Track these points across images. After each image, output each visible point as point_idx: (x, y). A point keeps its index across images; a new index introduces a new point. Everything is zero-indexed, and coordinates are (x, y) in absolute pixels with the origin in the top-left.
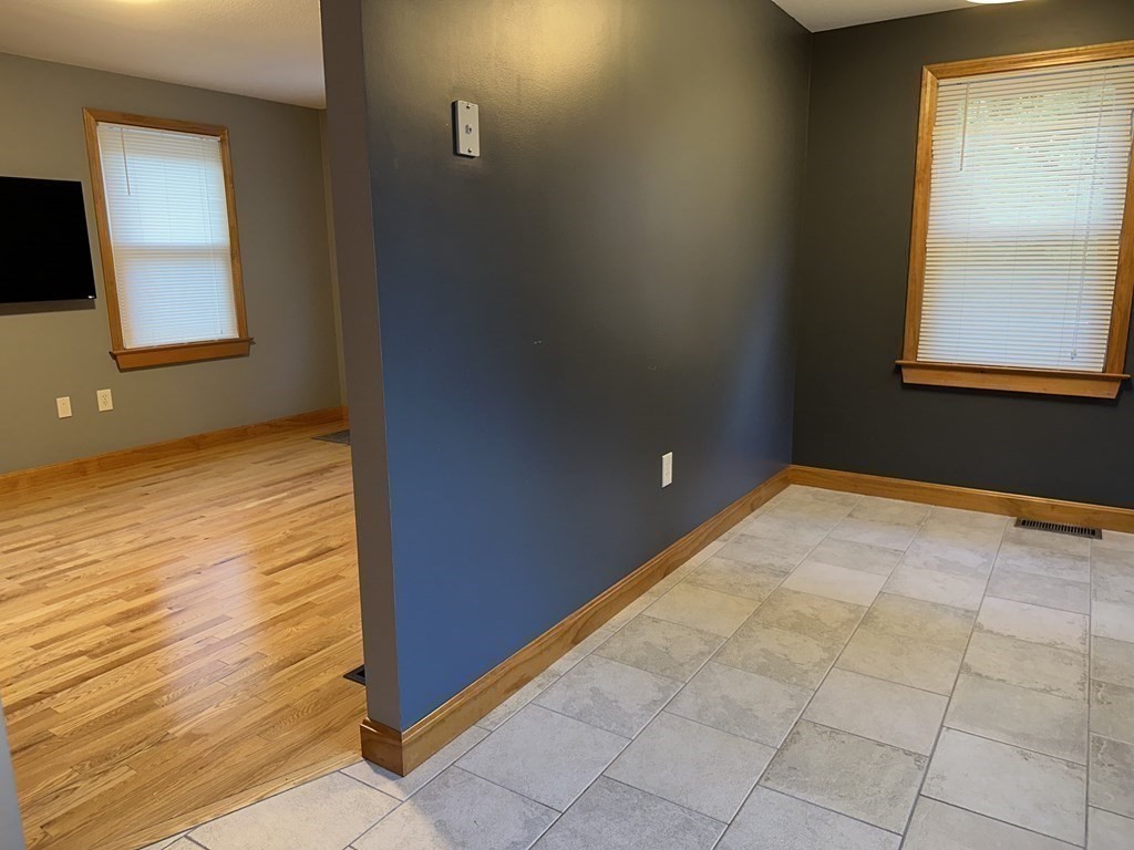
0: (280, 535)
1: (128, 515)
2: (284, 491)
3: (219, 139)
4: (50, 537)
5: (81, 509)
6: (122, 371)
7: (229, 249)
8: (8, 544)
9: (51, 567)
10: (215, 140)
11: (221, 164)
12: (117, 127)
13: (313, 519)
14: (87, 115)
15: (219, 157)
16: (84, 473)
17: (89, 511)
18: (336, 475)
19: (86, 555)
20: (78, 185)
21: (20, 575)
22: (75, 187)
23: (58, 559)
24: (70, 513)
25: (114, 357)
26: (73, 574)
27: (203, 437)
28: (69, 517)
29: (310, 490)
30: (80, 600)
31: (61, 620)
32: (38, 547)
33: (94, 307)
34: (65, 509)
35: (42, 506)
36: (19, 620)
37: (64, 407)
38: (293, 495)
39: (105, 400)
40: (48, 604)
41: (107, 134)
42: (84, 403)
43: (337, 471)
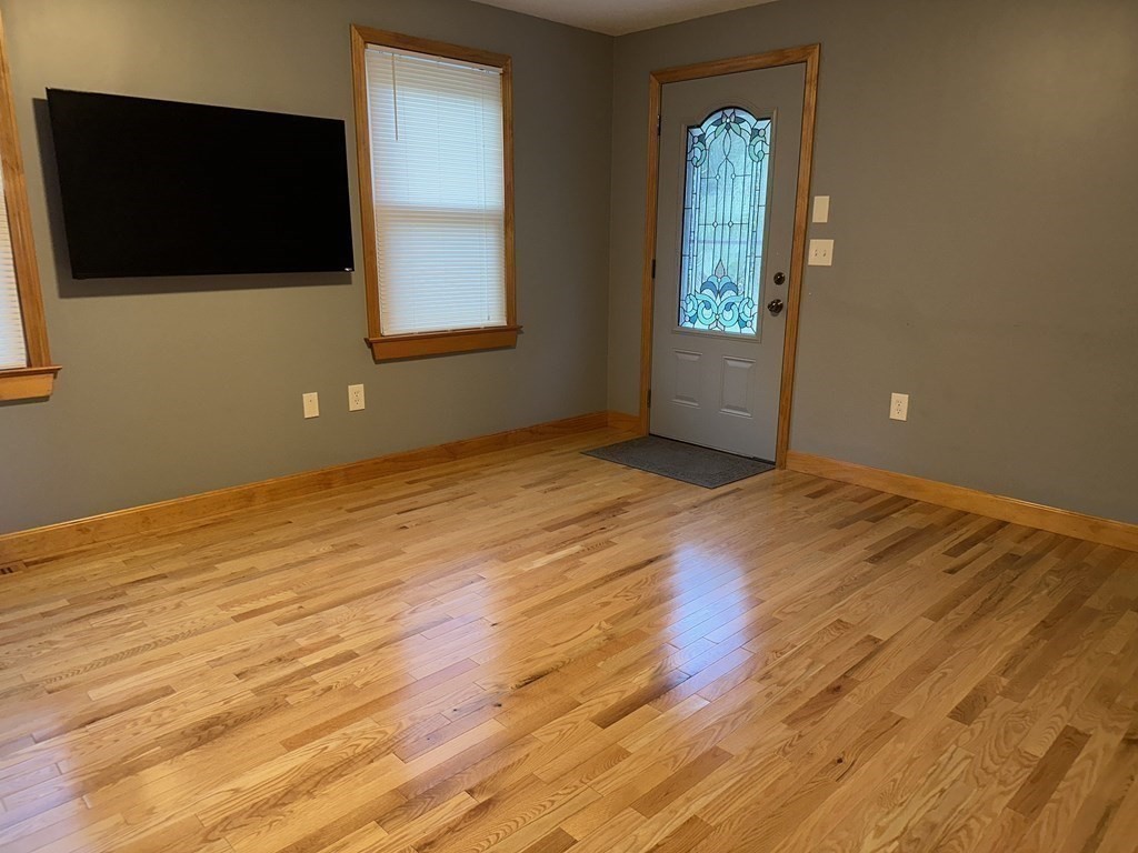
0: (594, 632)
1: (387, 563)
2: (574, 541)
3: (501, 70)
4: (290, 595)
5: (325, 547)
6: (377, 362)
7: (502, 213)
8: (239, 602)
9: (292, 658)
10: (495, 73)
11: (501, 104)
12: (388, 52)
13: (632, 604)
14: (355, 34)
15: (500, 94)
16: (329, 485)
17: (337, 551)
18: (632, 521)
19: (336, 640)
20: (341, 123)
21: (254, 670)
22: (338, 126)
23: (303, 642)
24: (314, 552)
25: (370, 344)
26: (323, 679)
27: (460, 444)
28: (313, 559)
29: (609, 543)
30: (333, 742)
31: (309, 793)
32: (276, 613)
33: (349, 282)
34: (308, 543)
35: (281, 535)
36: (249, 780)
37: (311, 405)
38: (590, 550)
39: (356, 397)
40: (291, 745)
41: (378, 59)
42: (334, 400)
43: (632, 512)
